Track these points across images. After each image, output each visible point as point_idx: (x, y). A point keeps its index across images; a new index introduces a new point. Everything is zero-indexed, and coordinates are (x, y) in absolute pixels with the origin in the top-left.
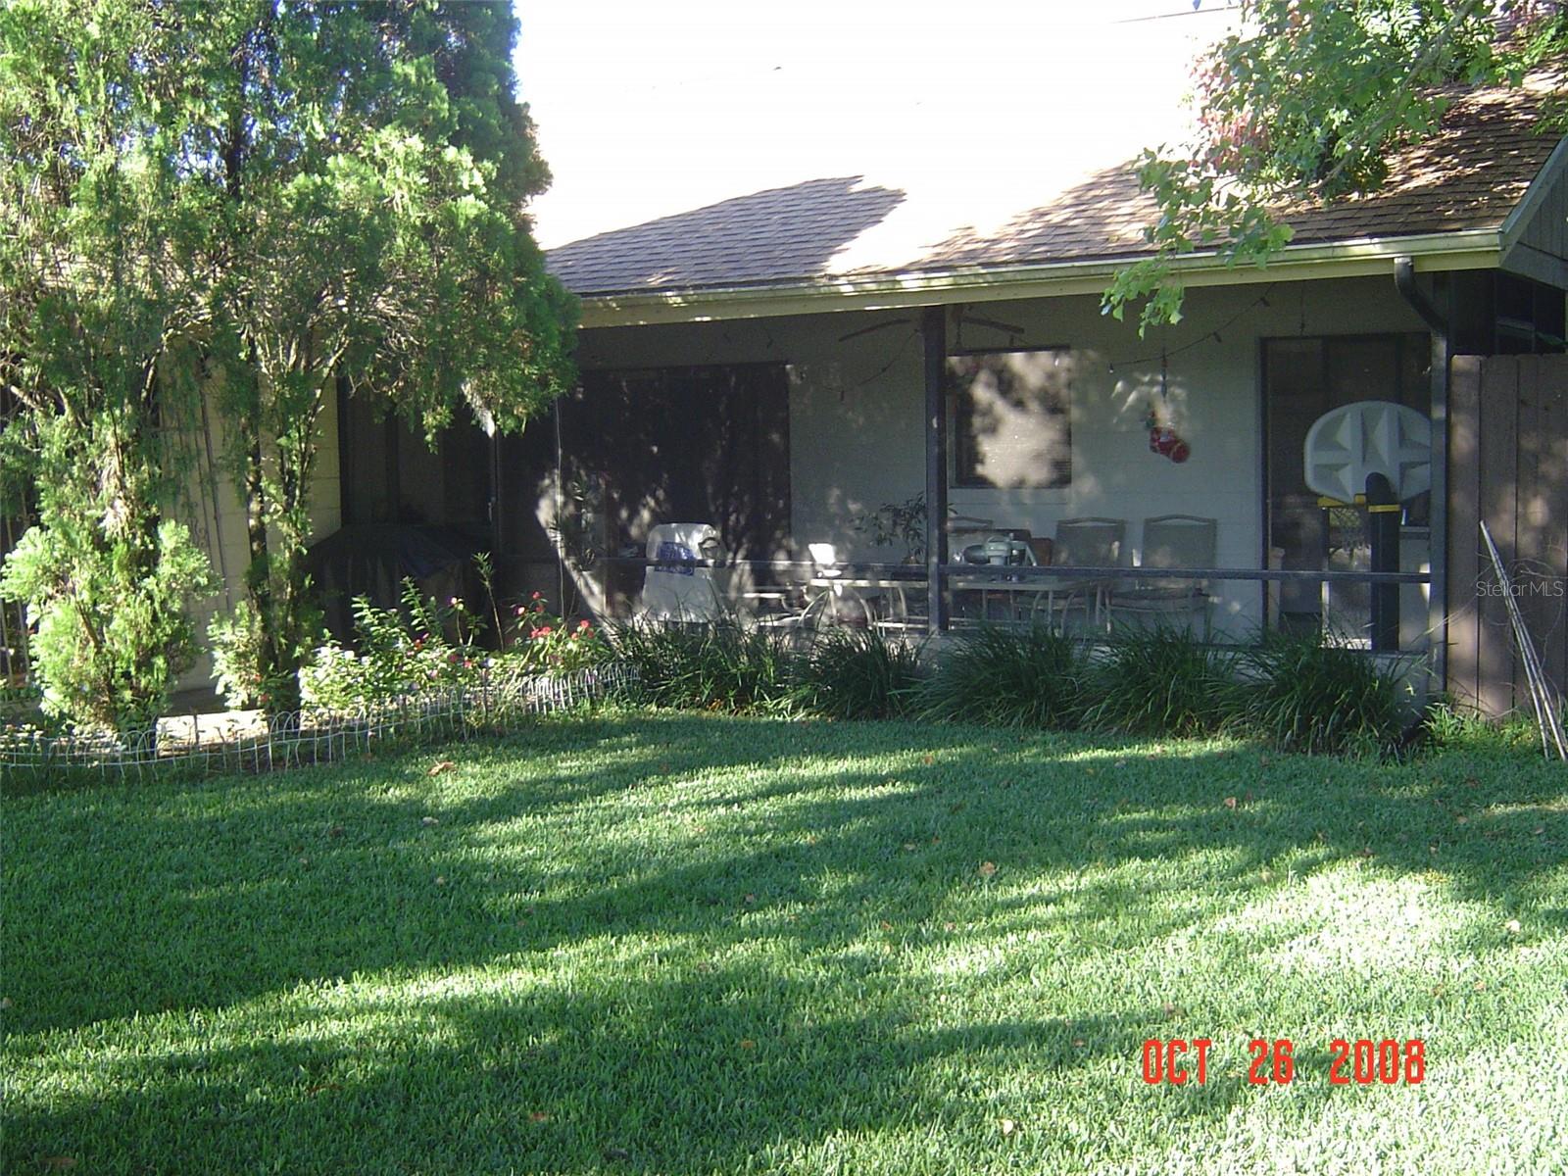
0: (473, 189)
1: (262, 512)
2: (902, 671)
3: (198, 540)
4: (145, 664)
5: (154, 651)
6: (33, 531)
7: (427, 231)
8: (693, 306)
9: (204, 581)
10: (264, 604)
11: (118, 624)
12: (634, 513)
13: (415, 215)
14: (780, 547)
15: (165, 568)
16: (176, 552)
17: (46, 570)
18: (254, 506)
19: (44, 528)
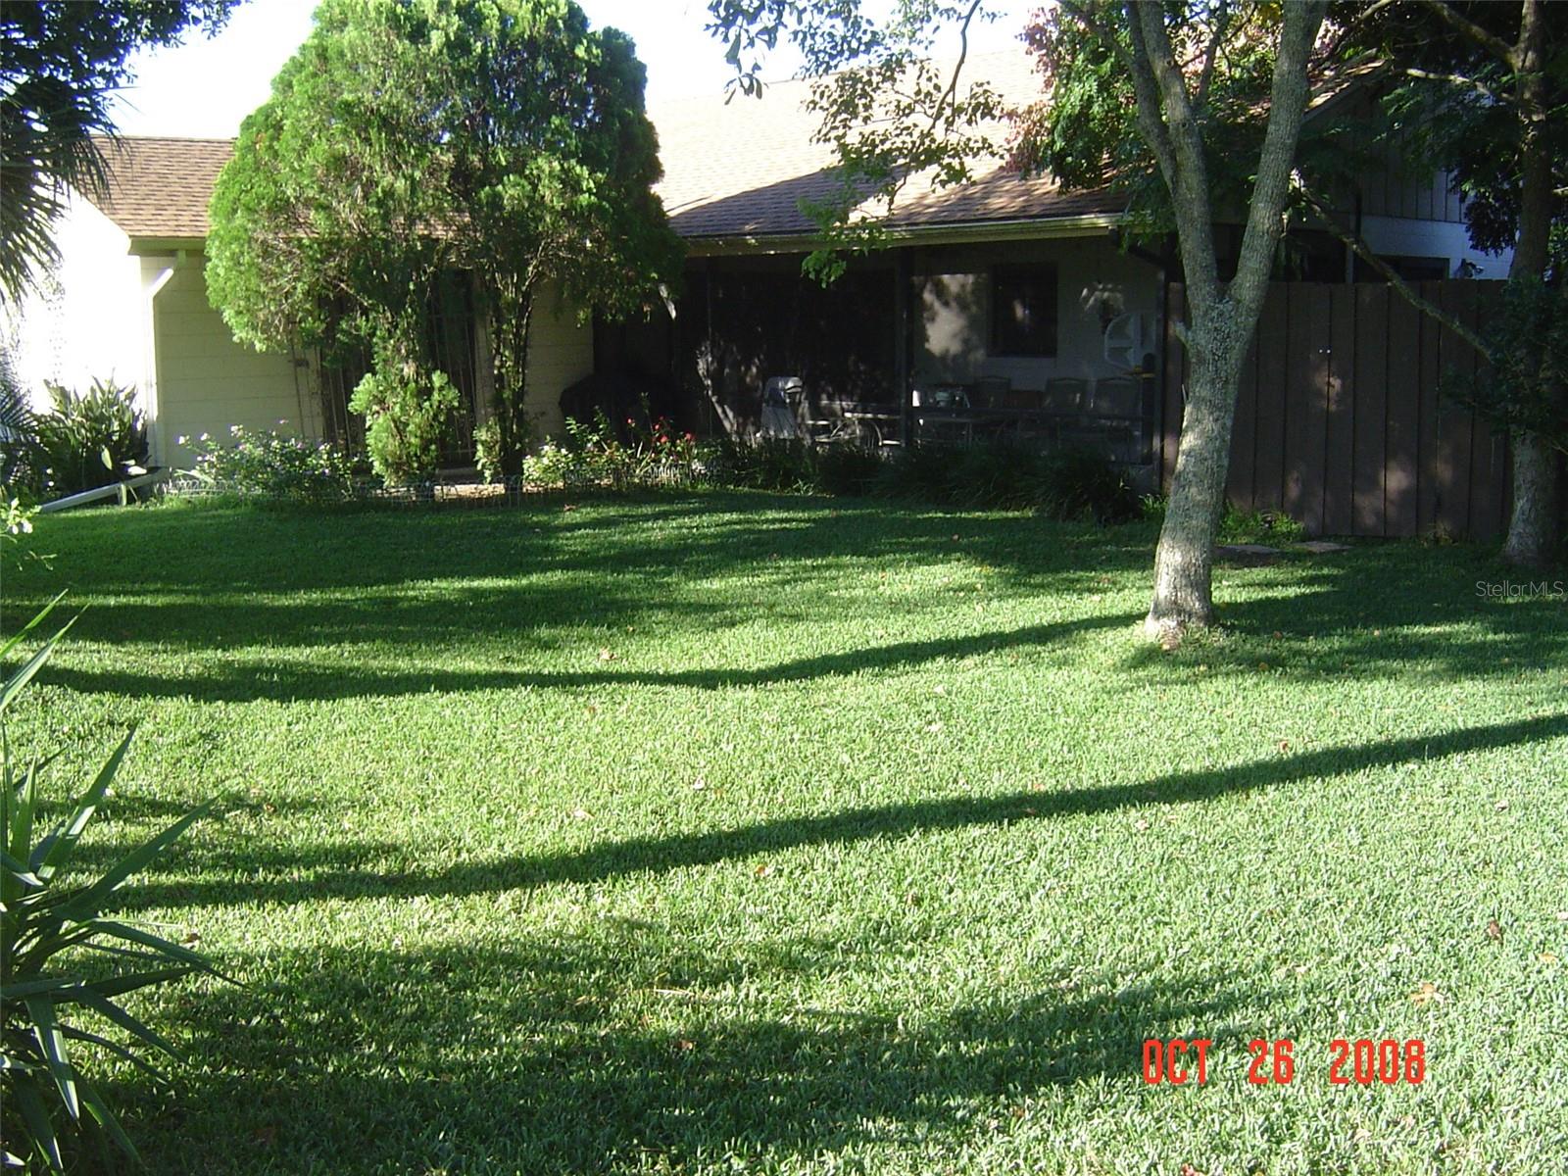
0: (589, 190)
1: (502, 366)
2: (872, 464)
3: (454, 380)
4: (425, 449)
5: (430, 442)
6: (368, 376)
7: (564, 213)
8: (763, 245)
9: (456, 404)
10: (502, 419)
11: (411, 427)
12: (748, 369)
13: (558, 205)
14: (823, 391)
15: (436, 396)
16: (441, 389)
17: (375, 397)
18: (497, 363)
19: (374, 374)
